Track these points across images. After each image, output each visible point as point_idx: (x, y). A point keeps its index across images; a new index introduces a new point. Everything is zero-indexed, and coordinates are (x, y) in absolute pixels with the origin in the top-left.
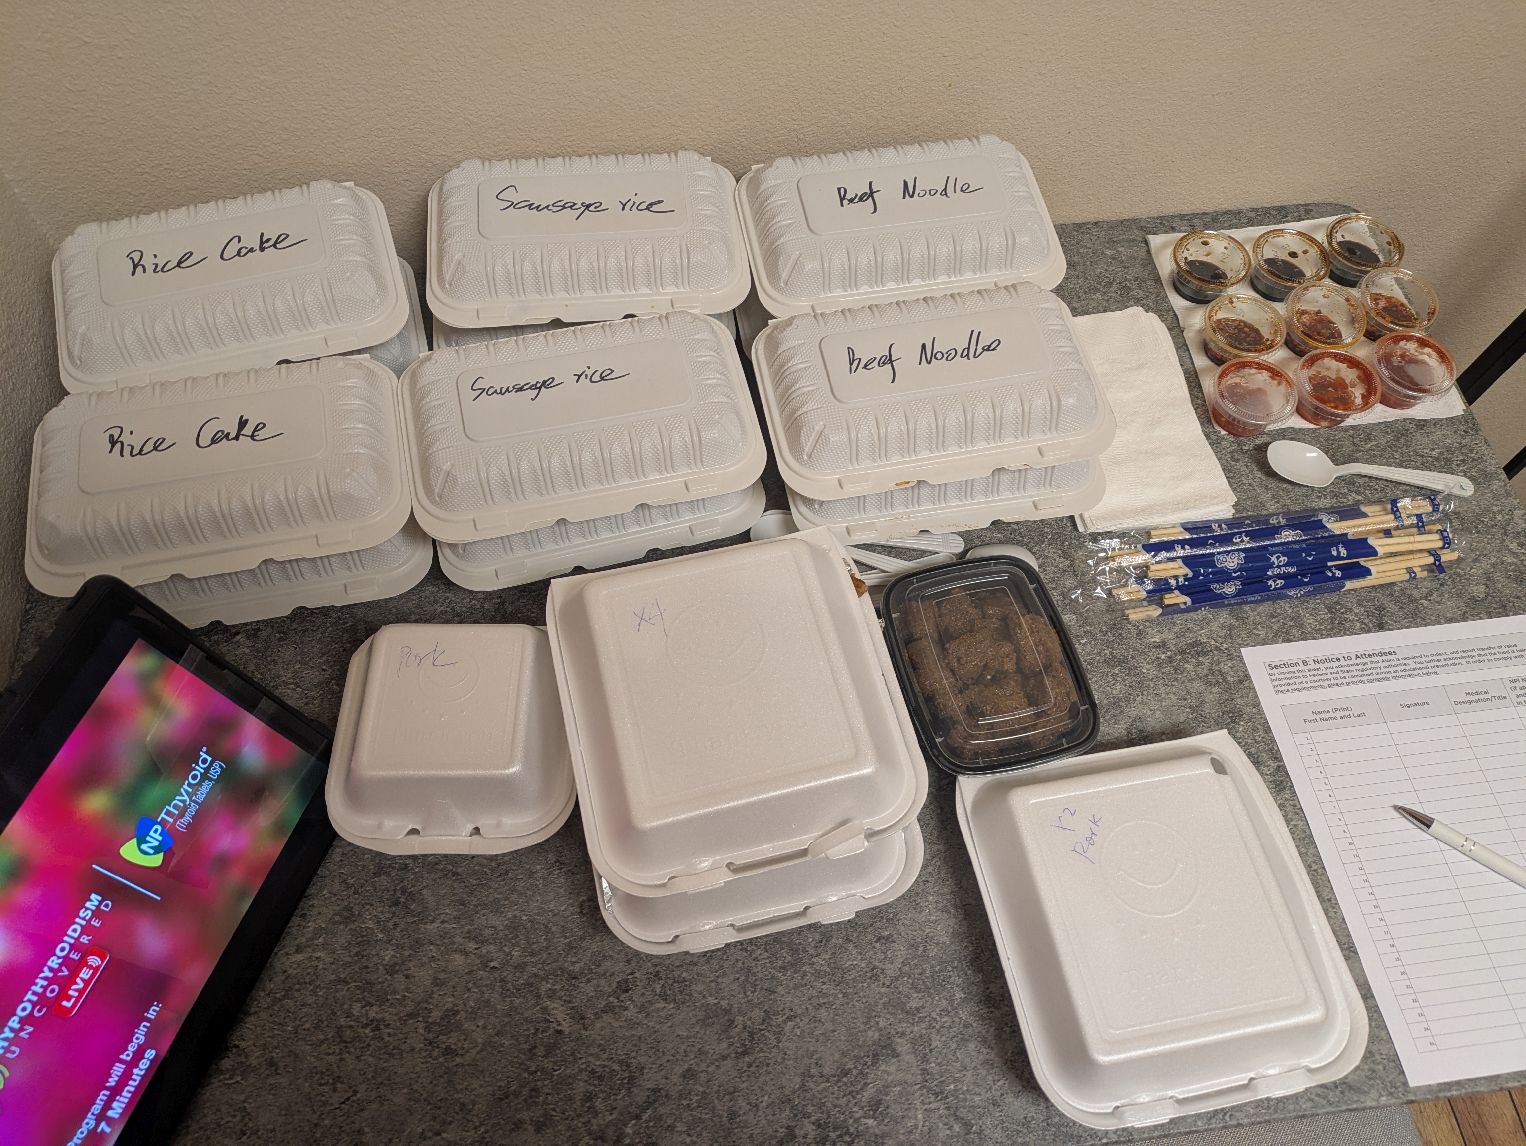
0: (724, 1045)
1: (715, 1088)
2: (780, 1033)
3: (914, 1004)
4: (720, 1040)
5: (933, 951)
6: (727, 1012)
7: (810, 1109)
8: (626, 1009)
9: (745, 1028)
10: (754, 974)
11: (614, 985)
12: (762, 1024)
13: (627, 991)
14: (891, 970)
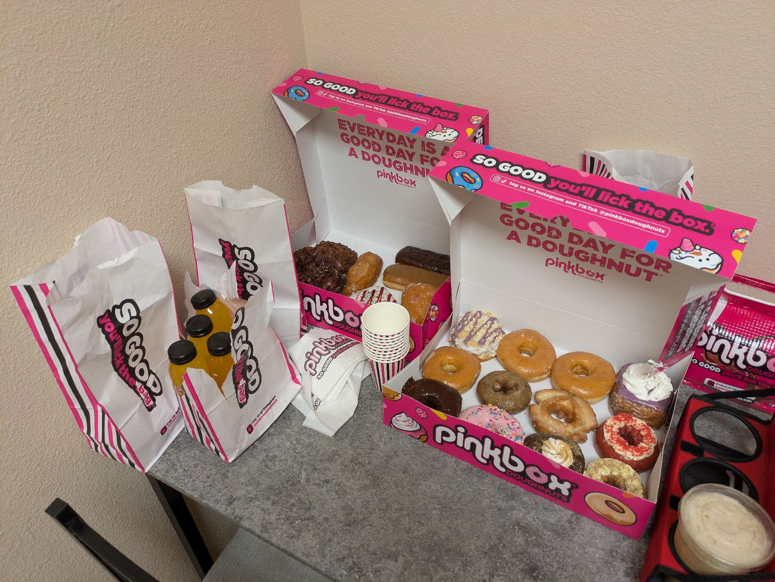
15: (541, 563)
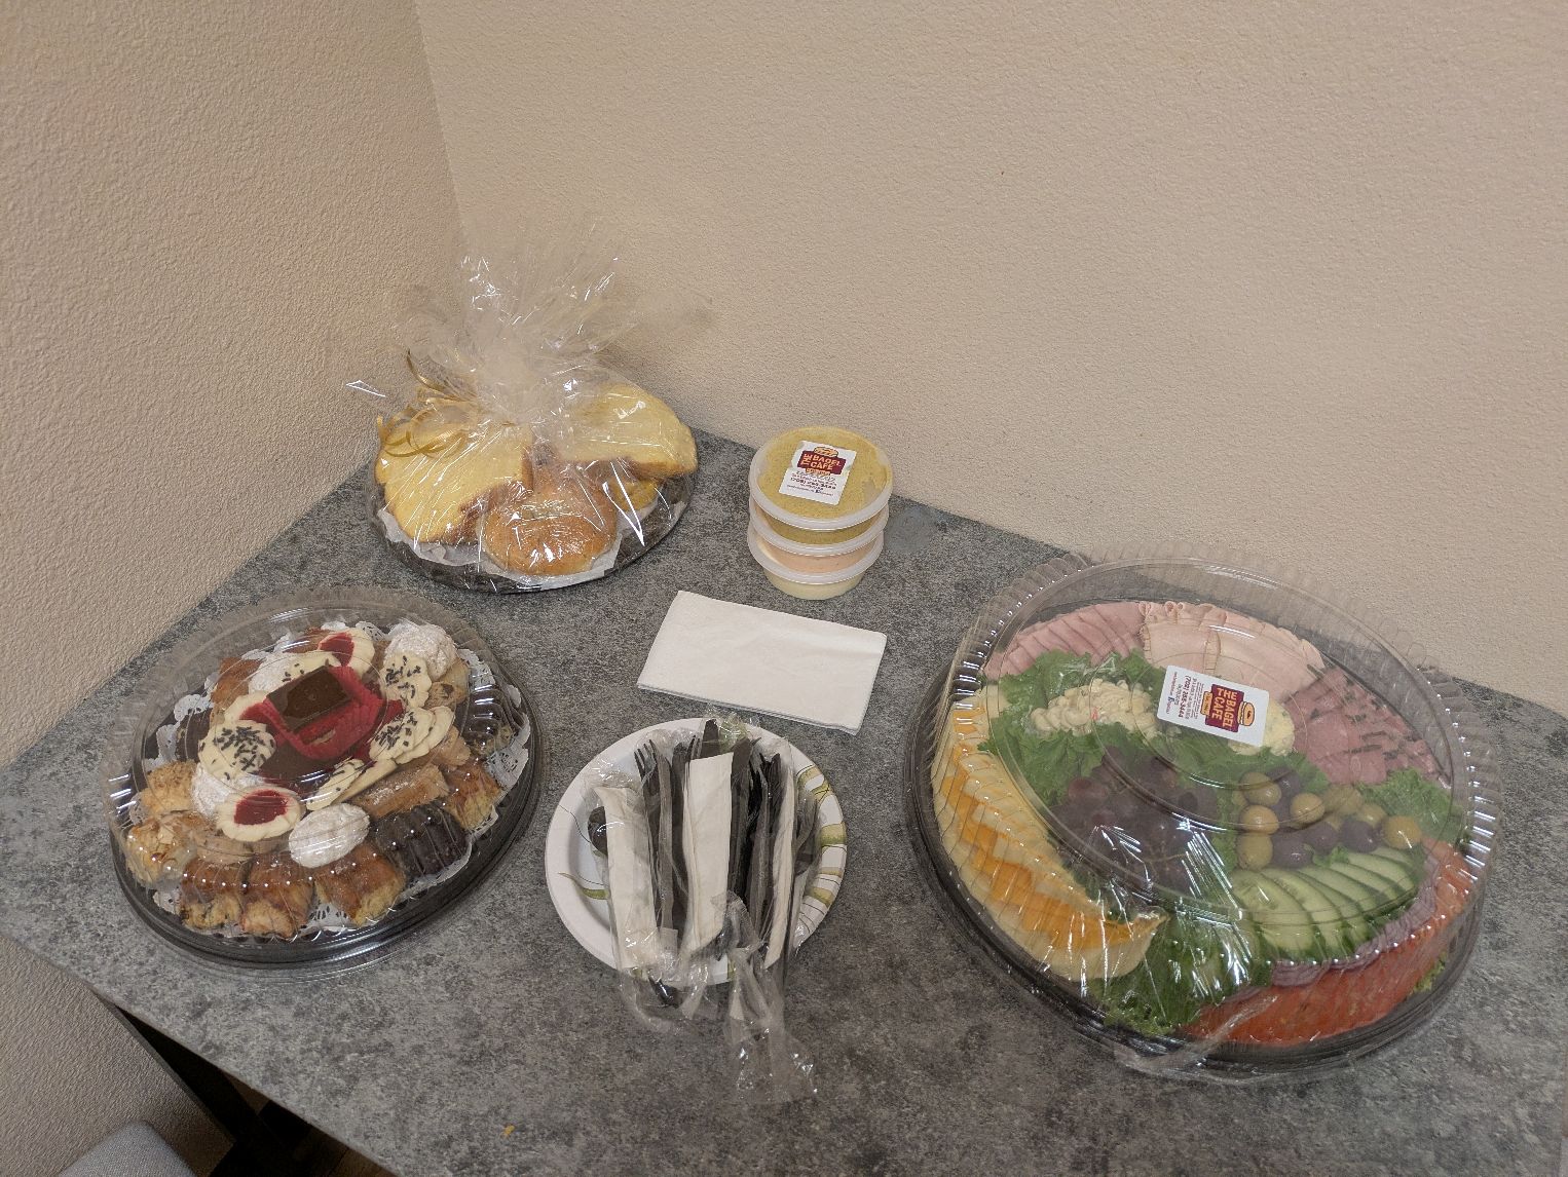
0: (458, 1047)
1: (427, 1072)
2: (503, 1067)
3: (614, 1116)
4: (458, 1041)
5: (663, 1089)
6: (480, 1026)
7: (476, 1136)
8: (417, 975)
9: (482, 1045)
10: (521, 1013)
11: (424, 955)
12: (496, 1052)
13: (428, 964)
14: (620, 1079)
15: (893, 1142)
